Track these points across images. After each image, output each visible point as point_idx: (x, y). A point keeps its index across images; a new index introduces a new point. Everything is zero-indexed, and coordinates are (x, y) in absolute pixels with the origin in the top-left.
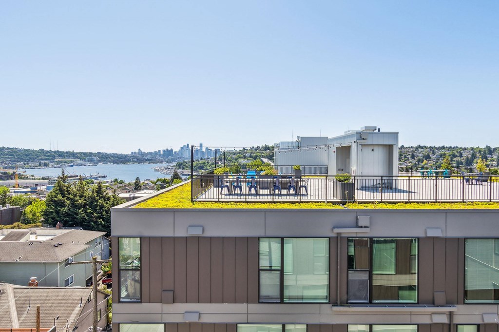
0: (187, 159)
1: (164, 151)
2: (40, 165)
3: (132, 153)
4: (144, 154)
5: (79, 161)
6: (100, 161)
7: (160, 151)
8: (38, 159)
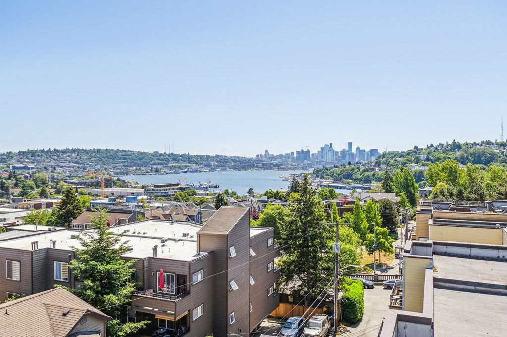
0: (329, 163)
1: (298, 153)
2: (151, 170)
3: (258, 156)
4: (273, 158)
5: (194, 166)
6: (218, 166)
7: (292, 153)
8: (151, 163)
